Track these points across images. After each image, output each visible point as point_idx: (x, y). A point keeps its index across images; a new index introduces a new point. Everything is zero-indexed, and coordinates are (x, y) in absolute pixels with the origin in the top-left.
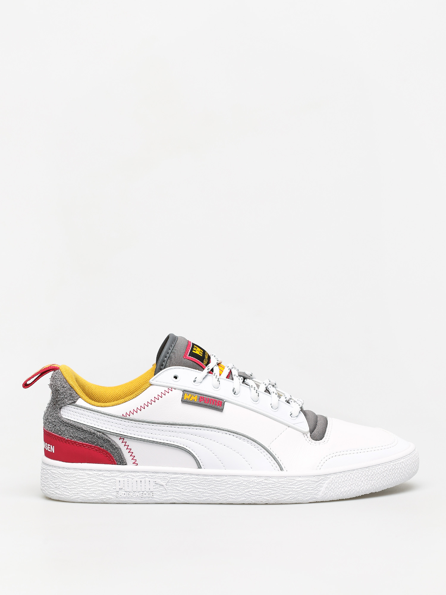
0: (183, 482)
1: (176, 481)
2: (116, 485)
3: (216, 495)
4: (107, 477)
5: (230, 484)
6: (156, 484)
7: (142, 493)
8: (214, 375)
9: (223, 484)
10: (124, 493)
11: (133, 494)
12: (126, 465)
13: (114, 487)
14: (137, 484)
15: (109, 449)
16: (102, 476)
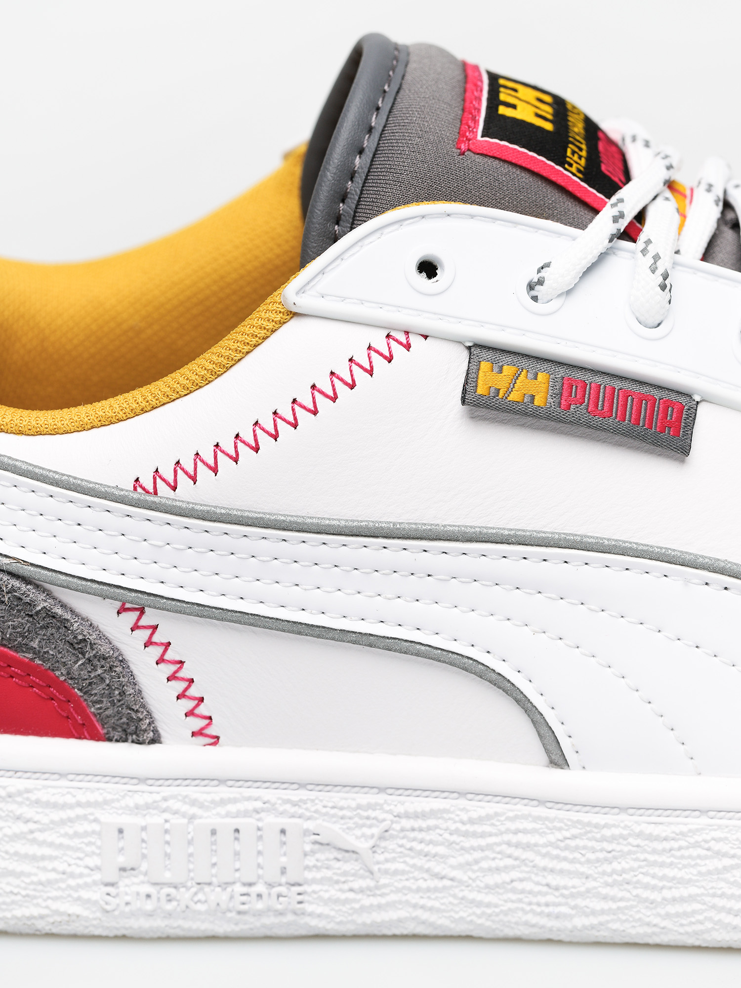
0: (466, 834)
1: (429, 829)
2: (99, 848)
3: (647, 907)
4: (55, 806)
5: (725, 855)
6: (317, 847)
7: (245, 890)
8: (644, 252)
9: (686, 853)
10: (148, 889)
11: (196, 894)
12: (153, 741)
13: (92, 861)
14: (214, 843)
15: (65, 664)
16: (28, 799)
